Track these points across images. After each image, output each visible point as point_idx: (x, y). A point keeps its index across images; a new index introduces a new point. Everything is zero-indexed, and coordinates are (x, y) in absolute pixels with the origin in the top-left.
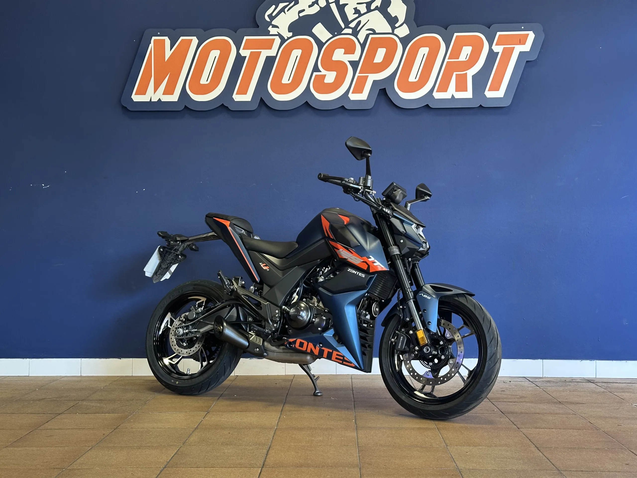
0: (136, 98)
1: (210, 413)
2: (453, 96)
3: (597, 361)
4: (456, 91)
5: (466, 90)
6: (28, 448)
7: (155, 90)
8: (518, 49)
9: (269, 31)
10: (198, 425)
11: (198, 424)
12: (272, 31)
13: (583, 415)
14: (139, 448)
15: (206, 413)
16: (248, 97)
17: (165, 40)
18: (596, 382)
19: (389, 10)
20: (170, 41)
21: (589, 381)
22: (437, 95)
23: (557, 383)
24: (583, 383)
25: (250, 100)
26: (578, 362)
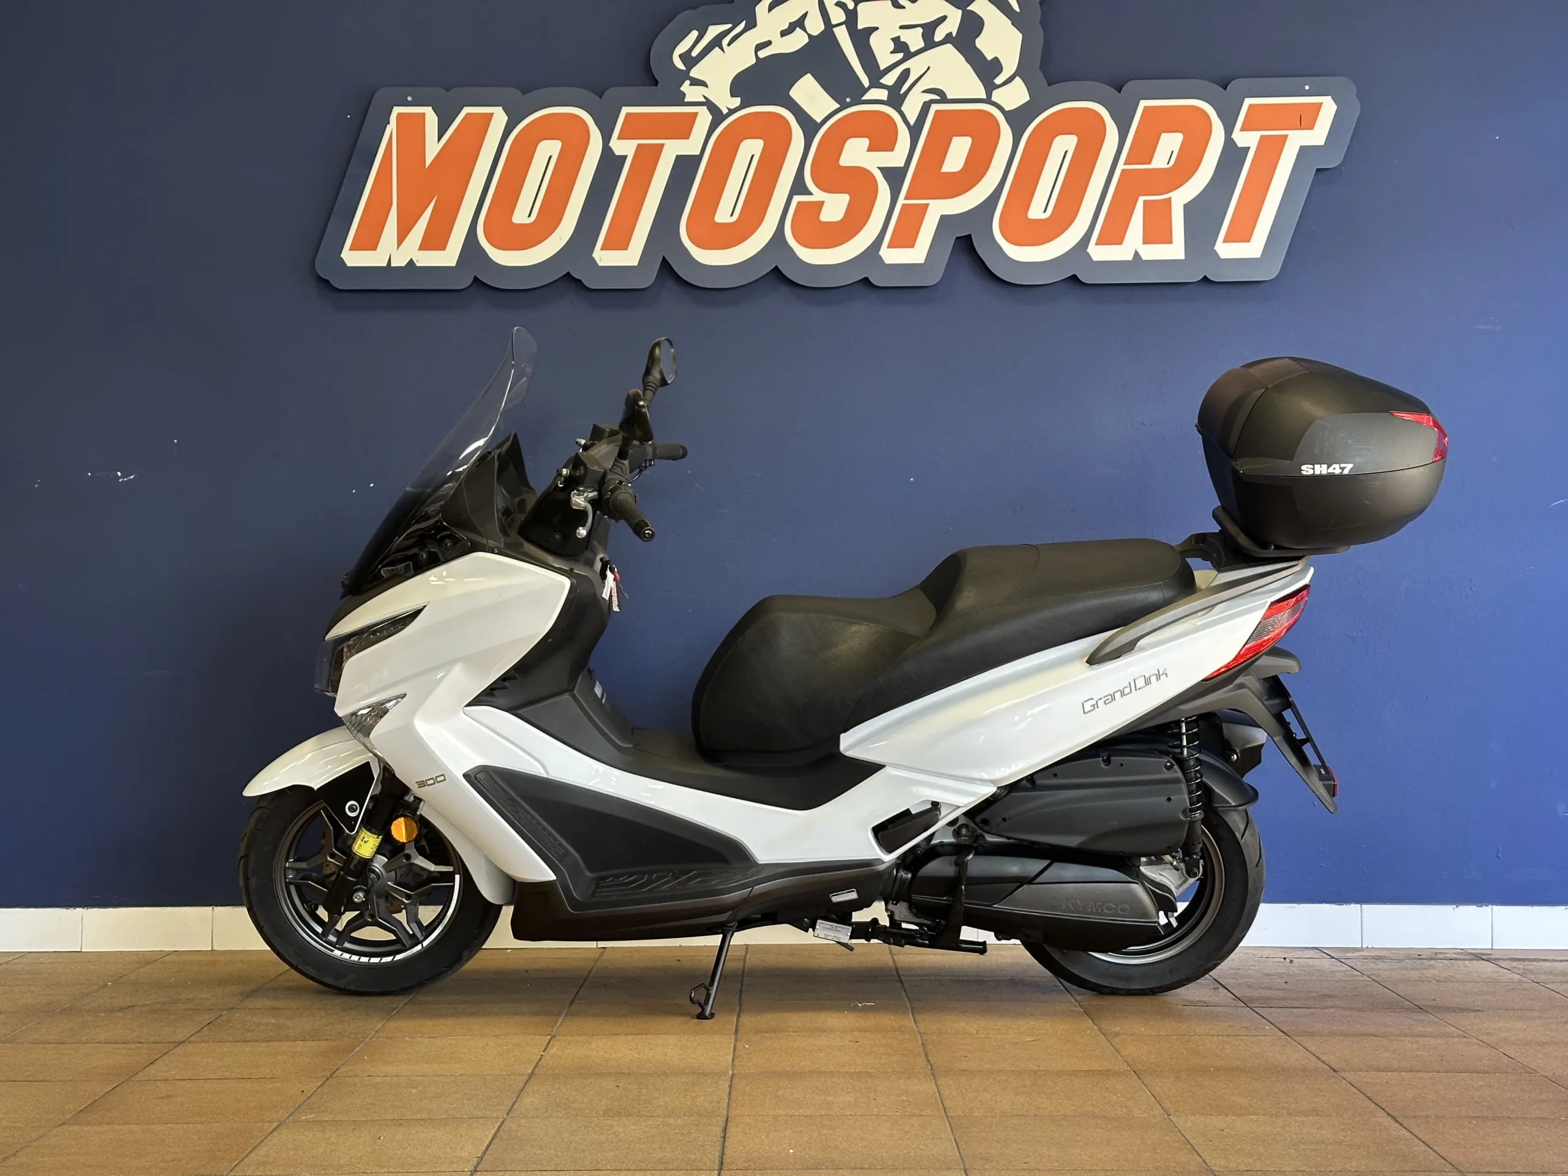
0: (352, 258)
1: (557, 1037)
2: (1136, 254)
3: (1494, 907)
4: (1145, 242)
5: (1169, 240)
6: (116, 1127)
7: (401, 239)
8: (1297, 140)
9: (684, 95)
10: (536, 1067)
11: (533, 1067)
12: (691, 93)
13: (1485, 1038)
14: (399, 1123)
15: (549, 1037)
16: (630, 256)
17: (424, 114)
18: (1496, 959)
19: (980, 43)
20: (437, 118)
21: (1478, 956)
22: (1098, 253)
23: (1400, 961)
24: (1464, 962)
25: (636, 264)
26: (1449, 909)
